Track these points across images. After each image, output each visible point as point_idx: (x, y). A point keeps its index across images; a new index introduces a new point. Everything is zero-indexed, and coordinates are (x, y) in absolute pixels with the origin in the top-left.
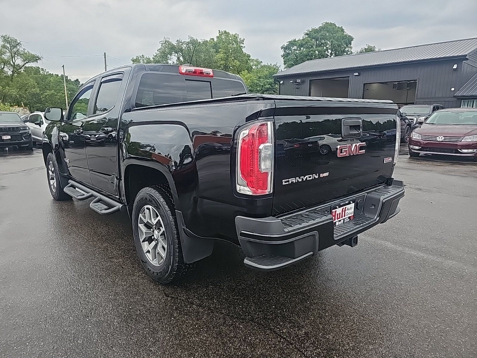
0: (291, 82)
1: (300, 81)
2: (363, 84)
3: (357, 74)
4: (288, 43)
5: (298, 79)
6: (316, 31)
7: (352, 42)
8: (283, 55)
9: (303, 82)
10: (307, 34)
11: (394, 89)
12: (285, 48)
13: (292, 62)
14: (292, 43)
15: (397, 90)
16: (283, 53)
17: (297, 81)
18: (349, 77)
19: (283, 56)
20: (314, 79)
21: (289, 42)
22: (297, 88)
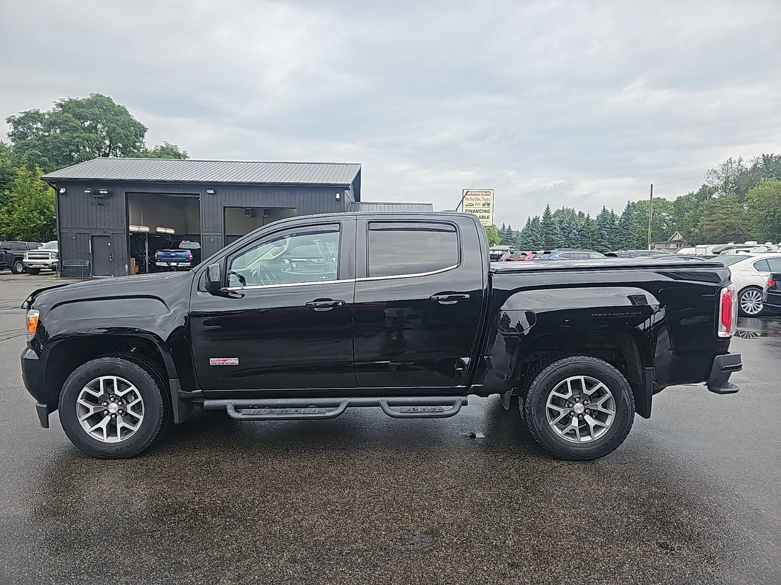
0: (86, 192)
1: (106, 192)
2: (222, 207)
3: (212, 192)
4: (23, 115)
5: (102, 189)
6: (78, 104)
7: (146, 134)
8: (11, 134)
9: (110, 194)
10: (61, 106)
11: (247, 216)
12: (17, 123)
13: (37, 151)
14: (34, 116)
15: (251, 217)
16: (12, 130)
17: (101, 192)
18: (199, 195)
19: (12, 136)
20: (134, 191)
21: (24, 113)
22: (100, 205)
